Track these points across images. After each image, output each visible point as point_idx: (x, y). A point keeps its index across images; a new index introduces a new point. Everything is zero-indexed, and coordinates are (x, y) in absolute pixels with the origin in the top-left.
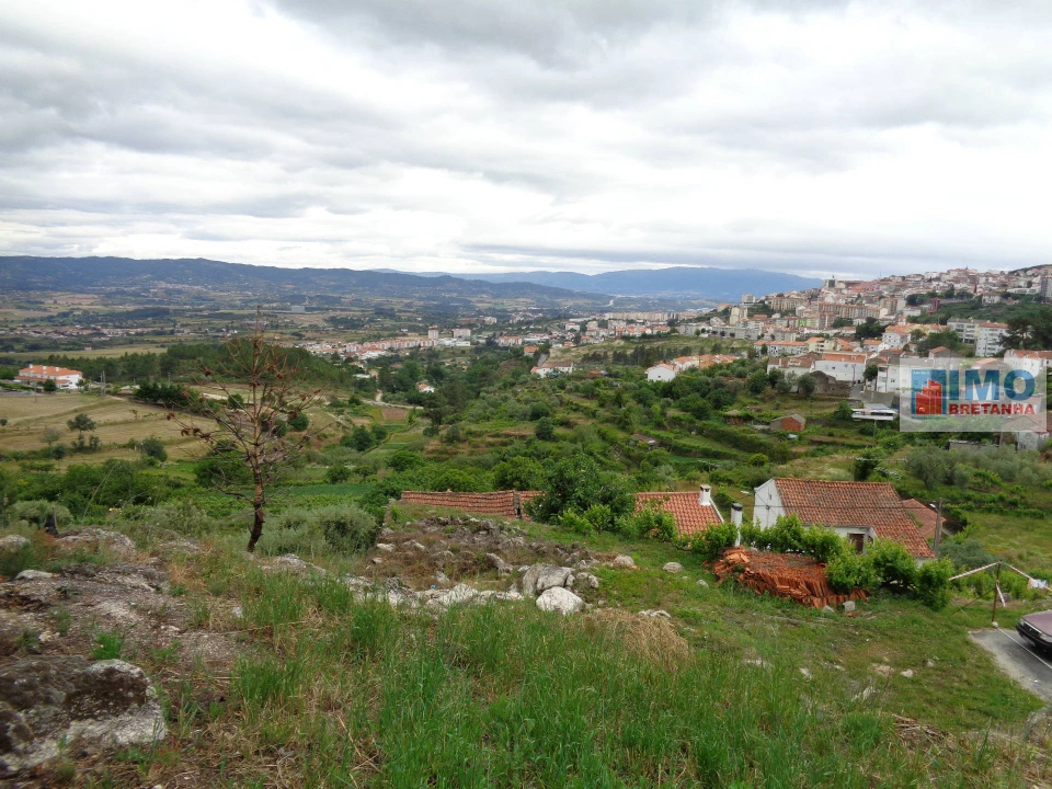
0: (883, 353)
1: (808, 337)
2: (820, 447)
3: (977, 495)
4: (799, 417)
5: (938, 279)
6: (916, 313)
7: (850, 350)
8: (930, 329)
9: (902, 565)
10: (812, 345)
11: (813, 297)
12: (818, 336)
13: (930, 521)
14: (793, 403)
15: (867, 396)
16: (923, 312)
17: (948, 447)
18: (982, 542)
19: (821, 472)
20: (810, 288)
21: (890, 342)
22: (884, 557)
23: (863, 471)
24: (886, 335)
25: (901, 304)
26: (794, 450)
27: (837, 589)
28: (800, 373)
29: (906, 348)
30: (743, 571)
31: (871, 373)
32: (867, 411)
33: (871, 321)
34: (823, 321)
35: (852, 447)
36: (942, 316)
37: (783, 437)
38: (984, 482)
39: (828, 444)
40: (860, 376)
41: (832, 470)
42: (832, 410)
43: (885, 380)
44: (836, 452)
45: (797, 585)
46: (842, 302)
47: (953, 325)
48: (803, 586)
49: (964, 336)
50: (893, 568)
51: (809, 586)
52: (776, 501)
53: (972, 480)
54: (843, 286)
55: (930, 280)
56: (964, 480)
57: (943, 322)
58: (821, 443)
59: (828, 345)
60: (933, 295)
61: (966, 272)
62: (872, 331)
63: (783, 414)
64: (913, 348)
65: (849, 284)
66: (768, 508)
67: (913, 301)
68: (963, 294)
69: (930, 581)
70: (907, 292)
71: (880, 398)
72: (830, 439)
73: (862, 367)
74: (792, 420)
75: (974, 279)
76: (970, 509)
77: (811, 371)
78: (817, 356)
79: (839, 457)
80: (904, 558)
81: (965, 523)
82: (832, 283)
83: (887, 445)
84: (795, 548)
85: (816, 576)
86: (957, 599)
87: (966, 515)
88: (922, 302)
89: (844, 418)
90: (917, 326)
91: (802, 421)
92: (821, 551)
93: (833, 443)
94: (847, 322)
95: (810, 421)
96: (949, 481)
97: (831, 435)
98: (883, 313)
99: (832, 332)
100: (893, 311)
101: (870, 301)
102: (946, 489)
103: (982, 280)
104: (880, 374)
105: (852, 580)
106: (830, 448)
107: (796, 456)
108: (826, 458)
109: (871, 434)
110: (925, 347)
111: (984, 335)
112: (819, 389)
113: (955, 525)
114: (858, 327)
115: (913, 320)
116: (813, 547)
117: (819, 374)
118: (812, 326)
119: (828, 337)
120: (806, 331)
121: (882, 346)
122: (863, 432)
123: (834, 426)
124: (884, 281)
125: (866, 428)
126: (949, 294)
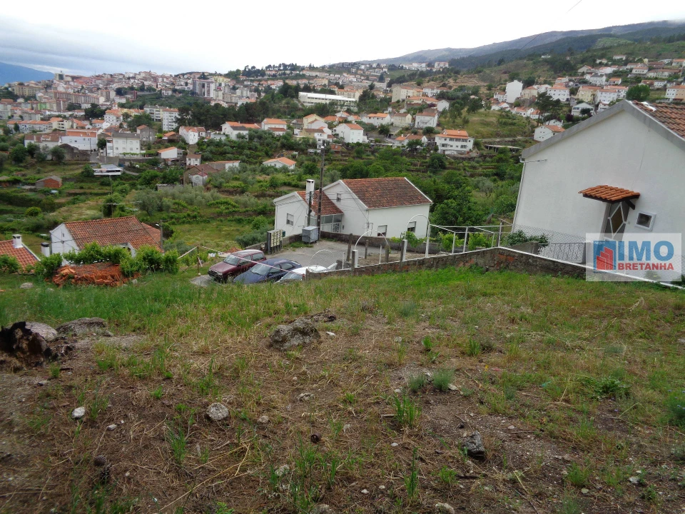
0: (107, 130)
1: (49, 118)
2: (75, 198)
3: (176, 215)
4: (57, 177)
5: (134, 78)
6: (123, 101)
7: (83, 128)
8: (134, 112)
9: (155, 256)
10: (55, 124)
11: (48, 86)
12: (58, 116)
13: (157, 234)
14: (50, 168)
15: (102, 159)
16: (127, 99)
17: (156, 189)
18: (183, 240)
19: (81, 214)
20: (45, 80)
21: (108, 122)
22: (147, 254)
23: (108, 211)
24: (107, 117)
25: (113, 94)
26: (57, 201)
27: (127, 275)
28: (51, 145)
29: (121, 126)
30: (73, 278)
31: (102, 144)
32: (104, 170)
33: (94, 106)
34: (58, 105)
35: (97, 194)
36: (140, 103)
37: (46, 193)
38: (179, 207)
39: (80, 194)
40: (95, 147)
41: (88, 212)
42: (80, 171)
43: (112, 148)
44: (88, 199)
45: (106, 278)
46: (71, 91)
47: (147, 110)
48: (110, 277)
49: (154, 117)
50: (152, 259)
51: (113, 277)
52: (68, 237)
53: (172, 206)
54: (70, 79)
55: (129, 78)
56: (168, 207)
57: (141, 108)
58: (75, 194)
59: (67, 124)
60: (132, 88)
61: (149, 73)
62: (95, 113)
63: (45, 177)
64: (125, 126)
65: (74, 78)
66: (63, 242)
67: (119, 92)
68: (150, 89)
70: (115, 86)
71: (110, 160)
72: (82, 191)
73: (95, 140)
74: (51, 180)
75: (155, 79)
76: (173, 224)
77: (59, 144)
78: (58, 133)
79: (91, 203)
81: (172, 232)
82: (61, 77)
83: (122, 192)
85: (114, 271)
87: (172, 227)
88: (126, 93)
89: (88, 176)
90: (125, 110)
91: (60, 180)
92: (114, 258)
93: (84, 194)
94: (78, 107)
95: (65, 180)
96: (160, 209)
97: (82, 188)
98: (102, 100)
99: (68, 114)
100: (108, 99)
101: (91, 91)
102: (158, 215)
103: (160, 80)
104: (108, 144)
105: (135, 268)
106: (82, 197)
107: (61, 205)
108: (82, 205)
109: (109, 185)
110: (135, 124)
111: (167, 117)
112: (67, 157)
113: (168, 234)
114: (86, 110)
115: (122, 106)
117: (66, 146)
118: (51, 109)
119: (65, 117)
120: (48, 113)
121: (105, 125)
122: (103, 184)
123: (82, 181)
124: (99, 77)
125: (104, 181)
126: (142, 88)
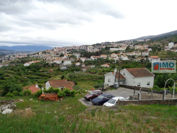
0: (64, 59)
1: (52, 57)
2: (56, 75)
3: (78, 79)
4: (52, 70)
5: (71, 47)
6: (68, 52)
7: (59, 59)
8: (70, 55)
9: (68, 91)
10: (53, 58)
11: (53, 50)
12: (54, 57)
13: (73, 84)
14: (51, 68)
15: (62, 66)
16: (69, 52)
17: (74, 73)
18: (79, 86)
19: (56, 79)
20: (52, 49)
21: (65, 57)
23: (62, 78)
24: (64, 56)
25: (66, 51)
26: (52, 76)
27: (59, 97)
28: (52, 63)
29: (67, 58)
30: (44, 98)
31: (63, 62)
32: (62, 68)
33: (62, 54)
34: (54, 54)
35: (60, 74)
36: (72, 53)
37: (50, 74)
38: (79, 77)
39: (57, 74)
40: (61, 63)
41: (58, 78)
42: (57, 69)
43: (65, 63)
44: (58, 75)
45: (53, 98)
46: (57, 51)
47: (73, 54)
48: (54, 98)
49: (75, 56)
50: (67, 92)
51: (55, 98)
52: (49, 85)
53: (78, 77)
54: (57, 48)
55: (70, 47)
56: (76, 77)
57: (72, 54)
58: (56, 74)
59: (56, 58)
60: (70, 50)
61: (74, 46)
62: (62, 55)
63: (49, 70)
64: (68, 58)
65: (58, 48)
66: (48, 86)
67: (68, 51)
68: (74, 49)
69: (73, 93)
70: (67, 49)
71: (64, 66)
72: (57, 73)
73: (61, 61)
74: (51, 71)
75: (75, 47)
76: (78, 81)
77: (53, 62)
78: (54, 60)
79: (59, 76)
80: (69, 90)
81: (77, 83)
82: (55, 48)
83: (66, 73)
84: (52, 92)
85: (56, 96)
86: (76, 95)
87: (77, 82)
88: (69, 51)
89: (59, 70)
90: (68, 54)
91: (53, 71)
92: (56, 92)
93: (58, 74)
94: (58, 54)
95: (54, 71)
96: (75, 78)
97: (57, 72)
98: (64, 53)
99: (56, 56)
100: (65, 52)
101: (61, 51)
102: (74, 79)
103: (77, 47)
104: (64, 62)
105: (61, 95)
106: (57, 75)
107: (52, 77)
108: (57, 76)
109: (63, 72)
110: (70, 57)
111: (78, 56)
112: (55, 65)
113: (76, 84)
114: (60, 55)
115: (68, 53)
116: (55, 91)
117: (55, 63)
118: (53, 55)
119: (56, 57)
120: (52, 56)
121: (64, 58)
122: (62, 72)
123: (58, 71)
124: (63, 47)
125: (62, 71)
126: (72, 49)
